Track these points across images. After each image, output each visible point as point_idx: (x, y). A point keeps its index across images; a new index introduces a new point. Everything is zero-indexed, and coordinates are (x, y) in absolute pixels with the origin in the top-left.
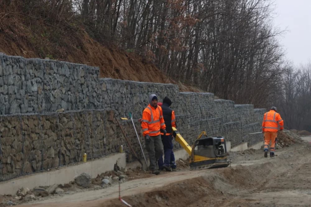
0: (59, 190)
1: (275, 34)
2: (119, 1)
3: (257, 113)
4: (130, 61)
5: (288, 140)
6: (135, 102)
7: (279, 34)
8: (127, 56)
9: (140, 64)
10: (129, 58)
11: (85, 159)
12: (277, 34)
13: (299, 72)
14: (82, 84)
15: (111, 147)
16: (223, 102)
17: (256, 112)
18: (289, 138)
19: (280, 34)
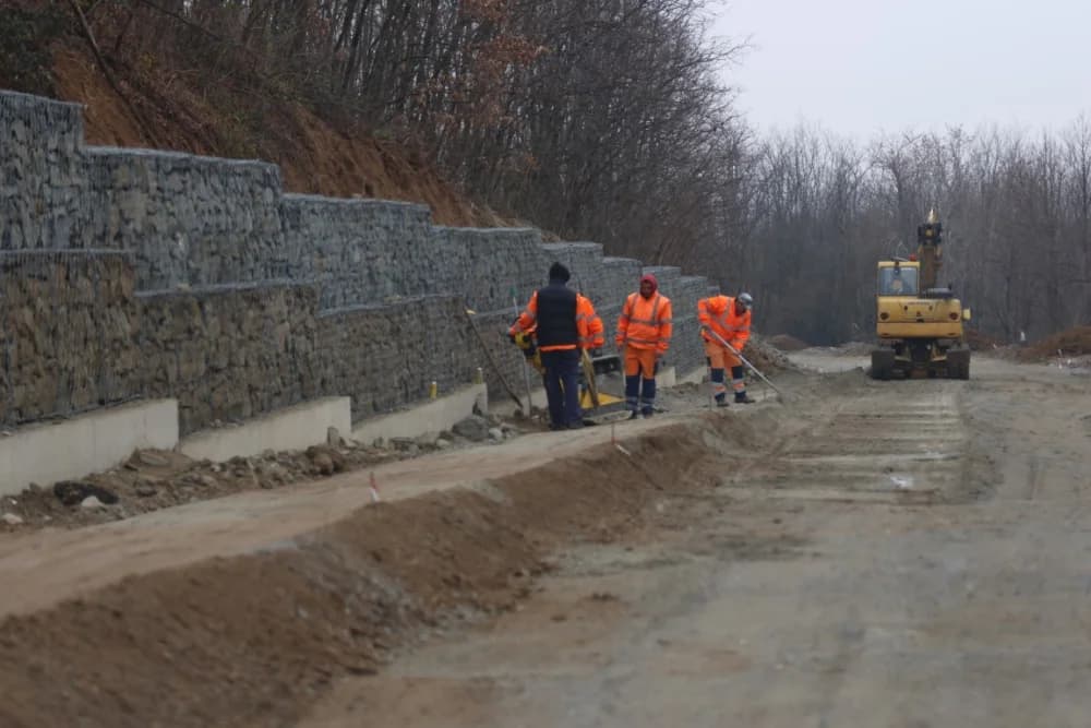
0: (442, 442)
1: (712, 56)
2: (334, 4)
3: (688, 290)
4: (387, 162)
5: (765, 362)
6: (479, 275)
7: (726, 54)
8: (379, 150)
9: (407, 170)
10: (384, 155)
11: (434, 392)
12: (720, 55)
13: (767, 149)
14: (409, 243)
15: (460, 372)
16: (620, 265)
17: (686, 286)
18: (766, 358)
19: (730, 56)
